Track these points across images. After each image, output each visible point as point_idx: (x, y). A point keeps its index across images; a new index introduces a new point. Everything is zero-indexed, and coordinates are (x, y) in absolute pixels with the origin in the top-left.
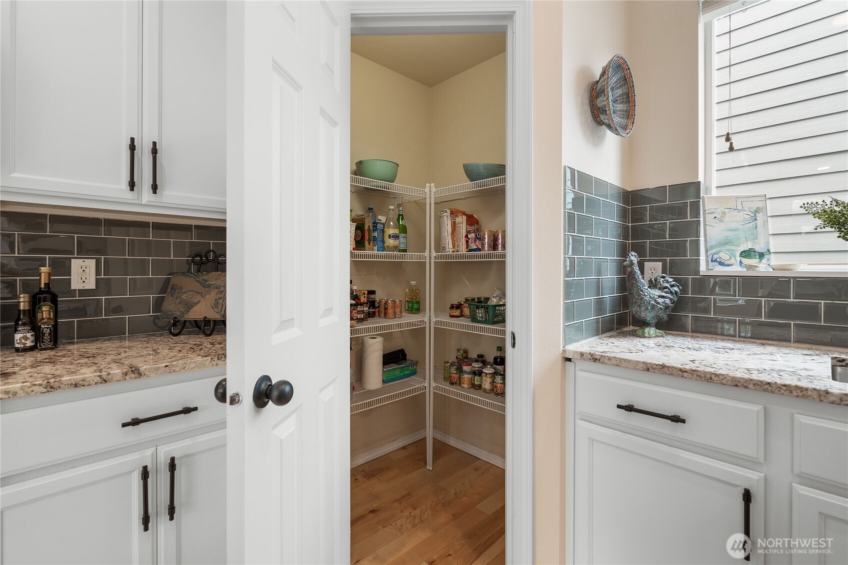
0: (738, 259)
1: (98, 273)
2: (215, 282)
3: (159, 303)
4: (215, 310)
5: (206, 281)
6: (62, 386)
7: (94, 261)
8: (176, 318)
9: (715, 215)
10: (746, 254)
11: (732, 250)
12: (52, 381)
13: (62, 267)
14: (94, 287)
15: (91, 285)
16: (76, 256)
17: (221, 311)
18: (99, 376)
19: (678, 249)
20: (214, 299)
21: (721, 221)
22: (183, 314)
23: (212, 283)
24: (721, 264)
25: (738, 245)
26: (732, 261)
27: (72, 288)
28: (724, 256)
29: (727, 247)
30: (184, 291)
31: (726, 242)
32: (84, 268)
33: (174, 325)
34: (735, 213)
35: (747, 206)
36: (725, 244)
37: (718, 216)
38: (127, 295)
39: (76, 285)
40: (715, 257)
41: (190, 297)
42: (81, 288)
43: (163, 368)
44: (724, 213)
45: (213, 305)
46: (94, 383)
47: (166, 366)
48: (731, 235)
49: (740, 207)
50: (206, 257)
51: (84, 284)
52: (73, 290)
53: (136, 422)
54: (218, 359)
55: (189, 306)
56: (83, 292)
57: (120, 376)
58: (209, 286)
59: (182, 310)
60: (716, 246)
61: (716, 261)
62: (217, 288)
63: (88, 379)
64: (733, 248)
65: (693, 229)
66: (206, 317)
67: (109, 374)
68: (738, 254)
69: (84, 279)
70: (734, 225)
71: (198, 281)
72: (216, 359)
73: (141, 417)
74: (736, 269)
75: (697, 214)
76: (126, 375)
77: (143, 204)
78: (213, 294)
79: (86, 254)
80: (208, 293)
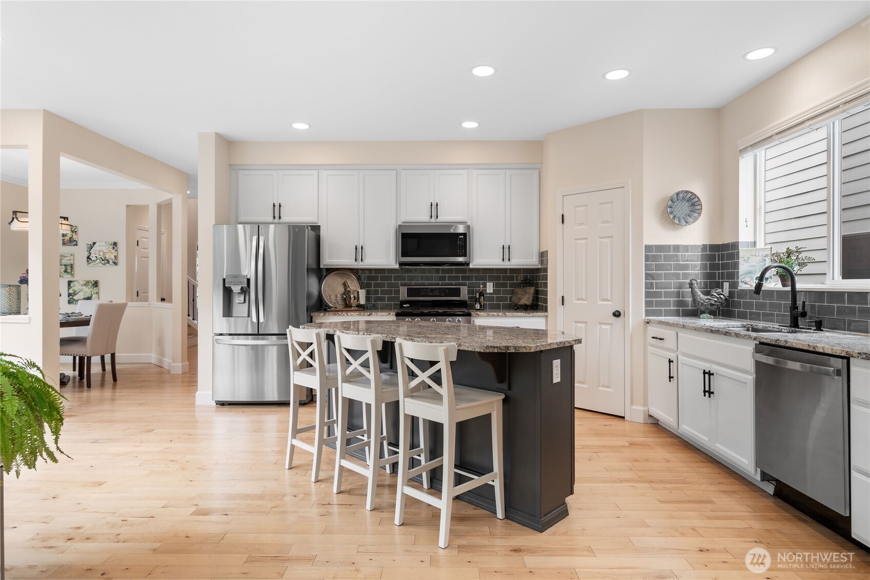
1: (493, 287)
2: (528, 291)
3: (511, 298)
4: (528, 301)
5: (525, 290)
7: (492, 283)
8: (516, 303)
9: (744, 259)
11: (752, 277)
13: (485, 286)
14: (492, 292)
16: (488, 281)
17: (530, 301)
19: (732, 276)
21: (747, 262)
22: (518, 302)
24: (745, 283)
25: (755, 274)
26: (751, 282)
28: (747, 280)
29: (749, 275)
30: (519, 294)
31: (750, 273)
32: (490, 286)
33: (515, 306)
34: (755, 257)
35: (761, 253)
36: (748, 273)
37: (746, 259)
38: (503, 295)
39: (488, 291)
40: (743, 280)
41: (520, 296)
44: (749, 258)
48: (751, 269)
49: (757, 254)
50: (526, 281)
51: (490, 291)
52: (487, 293)
55: (520, 299)
56: (490, 294)
60: (743, 275)
61: (743, 282)
64: (752, 275)
65: (736, 265)
66: (524, 304)
68: (755, 278)
70: (753, 264)
71: (523, 290)
75: (738, 259)
77: (506, 265)
78: (528, 296)
79: (490, 281)
80: (526, 295)
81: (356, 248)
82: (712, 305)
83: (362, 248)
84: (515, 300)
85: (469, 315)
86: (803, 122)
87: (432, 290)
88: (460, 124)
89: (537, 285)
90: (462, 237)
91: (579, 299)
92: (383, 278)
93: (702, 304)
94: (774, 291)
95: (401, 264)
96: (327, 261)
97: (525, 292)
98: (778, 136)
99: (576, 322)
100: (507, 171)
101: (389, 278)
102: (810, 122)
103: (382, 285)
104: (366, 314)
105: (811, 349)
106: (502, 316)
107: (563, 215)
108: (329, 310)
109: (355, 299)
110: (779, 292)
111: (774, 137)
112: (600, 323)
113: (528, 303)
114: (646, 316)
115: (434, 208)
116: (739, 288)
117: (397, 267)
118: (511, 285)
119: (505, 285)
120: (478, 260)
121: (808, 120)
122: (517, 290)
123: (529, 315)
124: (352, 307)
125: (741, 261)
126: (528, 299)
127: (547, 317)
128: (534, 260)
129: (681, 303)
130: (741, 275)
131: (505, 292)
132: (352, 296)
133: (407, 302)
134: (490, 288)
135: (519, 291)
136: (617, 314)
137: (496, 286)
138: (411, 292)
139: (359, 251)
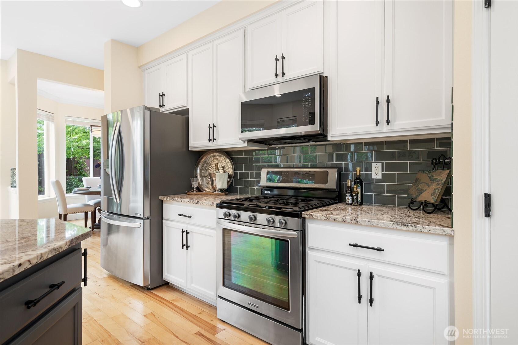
1: (383, 170)
2: (437, 177)
4: (433, 196)
5: (433, 176)
6: (330, 219)
7: (381, 164)
8: (413, 199)
12: (327, 215)
13: (368, 168)
14: (380, 178)
15: (379, 176)
16: (373, 162)
17: (435, 197)
18: (342, 218)
20: (434, 189)
22: (417, 197)
23: (436, 178)
27: (372, 178)
30: (421, 182)
32: (376, 168)
33: (412, 203)
38: (396, 183)
39: (374, 176)
41: (422, 186)
42: (376, 178)
43: (368, 222)
45: (432, 193)
46: (340, 221)
47: (369, 221)
50: (439, 160)
51: (377, 176)
52: (373, 179)
53: (355, 246)
54: (397, 225)
55: (421, 192)
56: (377, 180)
57: (349, 221)
58: (434, 179)
59: (417, 194)
62: (437, 181)
63: (338, 218)
66: (426, 201)
67: (345, 218)
69: (376, 174)
71: (429, 176)
72: (396, 225)
73: (359, 244)
76: (352, 221)
77: (385, 132)
78: (434, 186)
79: (377, 160)
80: (432, 184)
81: (210, 127)
83: (214, 126)
84: (414, 192)
90: (309, 94)
96: (192, 143)
97: (432, 180)
113: (431, 199)
115: (280, 63)
118: (413, 168)
119: (401, 167)
120: (338, 129)
122: (420, 175)
128: (444, 118)
134: (377, 171)
135: (423, 177)
137: (388, 168)
139: (212, 130)
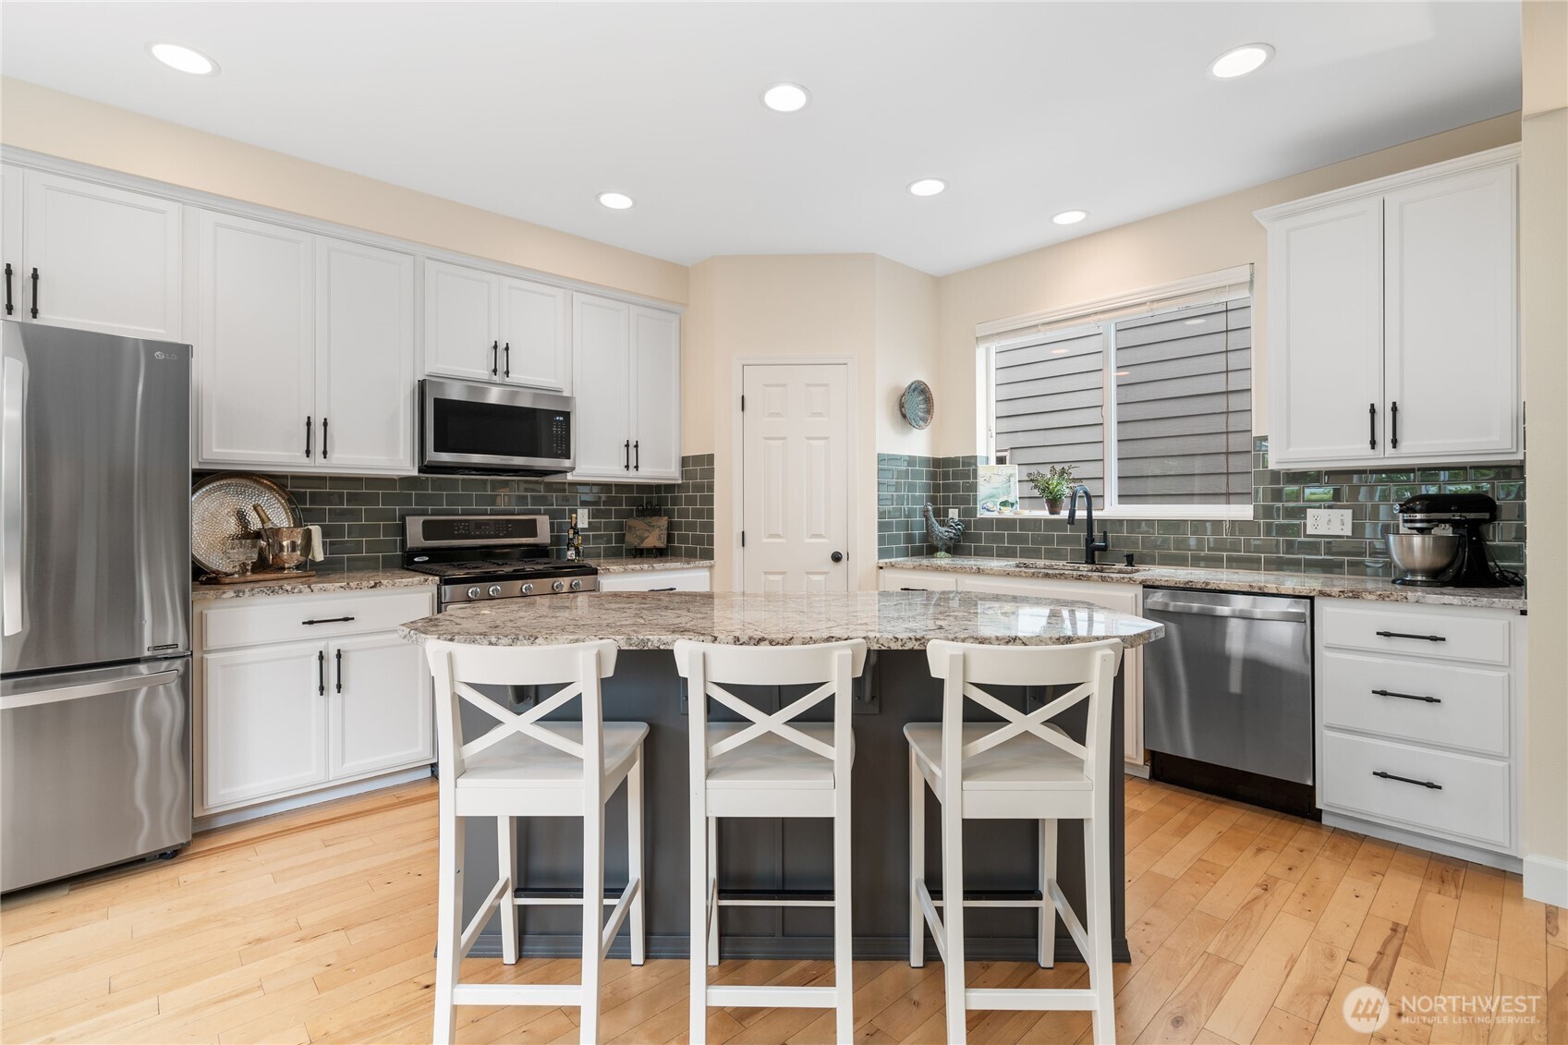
0: (999, 507)
1: (589, 518)
3: (619, 537)
4: (660, 541)
5: (649, 523)
7: (587, 510)
8: (636, 546)
9: (984, 478)
10: (1004, 504)
11: (995, 501)
13: (575, 515)
14: (587, 526)
16: (579, 507)
17: (664, 542)
19: (966, 500)
20: (658, 534)
22: (639, 544)
23: (655, 524)
24: (988, 510)
25: (998, 498)
26: (995, 509)
28: (990, 505)
29: (992, 499)
30: (638, 529)
32: (583, 515)
34: (997, 477)
35: (1004, 472)
36: (992, 497)
37: (986, 481)
40: (986, 505)
41: (644, 533)
42: (582, 527)
44: (991, 477)
45: (658, 538)
48: (994, 491)
49: (1000, 473)
51: (583, 525)
55: (643, 539)
56: (583, 530)
58: (653, 526)
59: (639, 541)
60: (986, 499)
61: (986, 508)
62: (658, 527)
65: (973, 487)
66: (650, 546)
68: (998, 503)
69: (583, 522)
70: (996, 485)
71: (645, 523)
74: (995, 515)
75: (975, 477)
77: (632, 477)
78: (657, 531)
79: (583, 506)
80: (652, 530)
81: (309, 424)
82: (951, 538)
83: (325, 424)
84: (632, 540)
85: (594, 572)
86: (1089, 315)
87: (479, 524)
88: (598, 196)
89: (669, 514)
90: (561, 418)
91: (772, 536)
92: (353, 498)
93: (941, 538)
94: (1040, 520)
95: (426, 468)
96: (215, 450)
97: (650, 525)
98: (1047, 327)
99: (765, 573)
100: (631, 306)
101: (371, 499)
102: (1099, 317)
103: (354, 515)
104: (365, 584)
105: (1256, 590)
106: (647, 571)
107: (743, 397)
108: (227, 580)
109: (294, 550)
110: (1047, 521)
111: (1040, 327)
112: (808, 573)
113: (658, 545)
114: (879, 558)
115: (501, 352)
116: (978, 516)
117: (415, 473)
118: (619, 514)
119: (607, 514)
120: (583, 466)
121: (1096, 313)
122: (632, 522)
123: (688, 566)
124: (284, 569)
125: (980, 481)
126: (660, 538)
127: (711, 567)
128: (673, 470)
129: (909, 538)
130: (983, 500)
131: (607, 526)
132: (285, 543)
133: (423, 551)
134: (582, 518)
135: (638, 523)
136: (837, 558)
137: (593, 515)
138: (430, 530)
139: (315, 433)
